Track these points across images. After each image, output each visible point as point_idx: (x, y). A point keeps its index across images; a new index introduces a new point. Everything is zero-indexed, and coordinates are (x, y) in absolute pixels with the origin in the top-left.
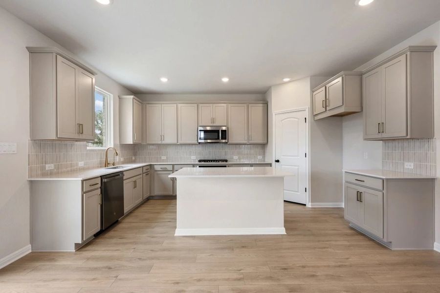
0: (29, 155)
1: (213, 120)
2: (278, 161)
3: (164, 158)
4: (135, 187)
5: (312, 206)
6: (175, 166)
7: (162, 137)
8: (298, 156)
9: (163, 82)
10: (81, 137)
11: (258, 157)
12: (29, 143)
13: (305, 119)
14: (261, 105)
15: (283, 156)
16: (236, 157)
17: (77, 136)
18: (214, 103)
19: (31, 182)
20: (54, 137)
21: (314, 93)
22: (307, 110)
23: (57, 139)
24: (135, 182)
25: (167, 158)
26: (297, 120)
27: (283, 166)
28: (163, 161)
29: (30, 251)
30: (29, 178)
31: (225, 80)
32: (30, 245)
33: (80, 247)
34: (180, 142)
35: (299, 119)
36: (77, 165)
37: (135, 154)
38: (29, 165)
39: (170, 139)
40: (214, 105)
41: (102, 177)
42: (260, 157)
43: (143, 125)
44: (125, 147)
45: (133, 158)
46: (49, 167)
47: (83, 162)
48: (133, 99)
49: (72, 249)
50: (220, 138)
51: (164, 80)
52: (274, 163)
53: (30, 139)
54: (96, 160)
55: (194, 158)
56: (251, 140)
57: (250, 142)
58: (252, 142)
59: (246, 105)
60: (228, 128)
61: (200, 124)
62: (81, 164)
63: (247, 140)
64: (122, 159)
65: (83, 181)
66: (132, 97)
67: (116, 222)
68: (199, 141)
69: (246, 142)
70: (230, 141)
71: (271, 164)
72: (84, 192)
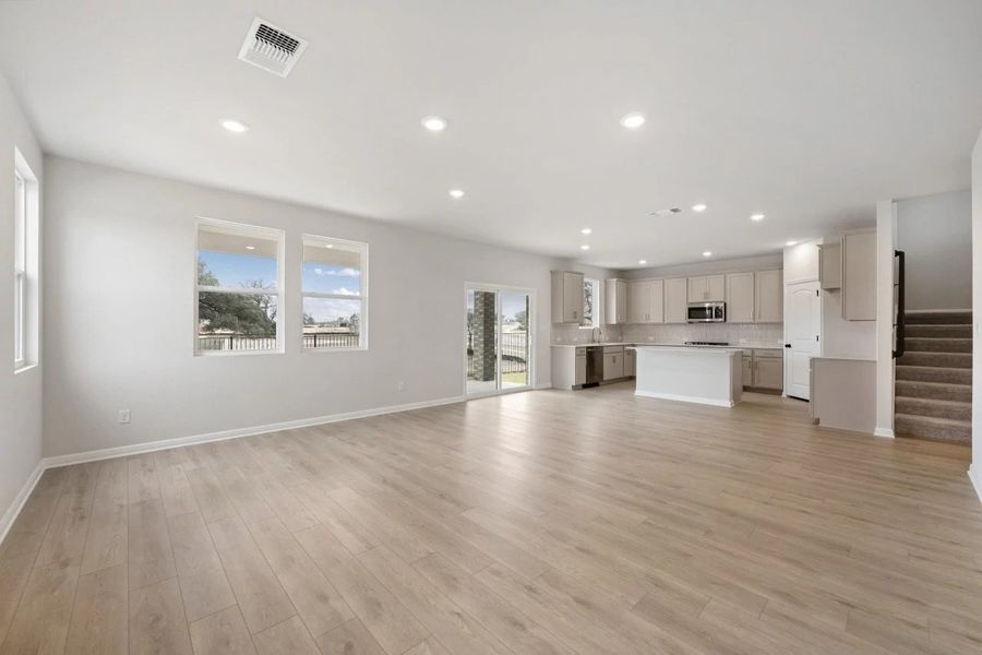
0: (550, 332)
1: (706, 295)
3: (651, 338)
4: (614, 361)
7: (648, 317)
12: (551, 325)
13: (818, 292)
15: (795, 339)
17: (573, 320)
18: (708, 275)
19: (552, 348)
20: (561, 321)
23: (563, 322)
24: (614, 358)
26: (810, 292)
27: (795, 353)
30: (551, 345)
31: (707, 254)
33: (575, 388)
34: (666, 322)
36: (573, 339)
37: (622, 334)
38: (550, 338)
39: (656, 318)
40: (708, 277)
41: (588, 348)
43: (627, 304)
44: (609, 327)
45: (620, 338)
46: (560, 339)
47: (577, 337)
48: (617, 280)
49: (571, 388)
50: (713, 316)
52: (784, 348)
53: (551, 323)
54: (585, 338)
55: (686, 340)
56: (760, 318)
57: (757, 320)
58: (763, 320)
59: (751, 274)
60: (725, 305)
61: (690, 301)
62: (575, 339)
63: (754, 318)
64: (607, 338)
65: (576, 348)
66: (615, 279)
67: (597, 385)
68: (688, 320)
69: (753, 321)
70: (729, 321)
71: (782, 350)
72: (577, 355)
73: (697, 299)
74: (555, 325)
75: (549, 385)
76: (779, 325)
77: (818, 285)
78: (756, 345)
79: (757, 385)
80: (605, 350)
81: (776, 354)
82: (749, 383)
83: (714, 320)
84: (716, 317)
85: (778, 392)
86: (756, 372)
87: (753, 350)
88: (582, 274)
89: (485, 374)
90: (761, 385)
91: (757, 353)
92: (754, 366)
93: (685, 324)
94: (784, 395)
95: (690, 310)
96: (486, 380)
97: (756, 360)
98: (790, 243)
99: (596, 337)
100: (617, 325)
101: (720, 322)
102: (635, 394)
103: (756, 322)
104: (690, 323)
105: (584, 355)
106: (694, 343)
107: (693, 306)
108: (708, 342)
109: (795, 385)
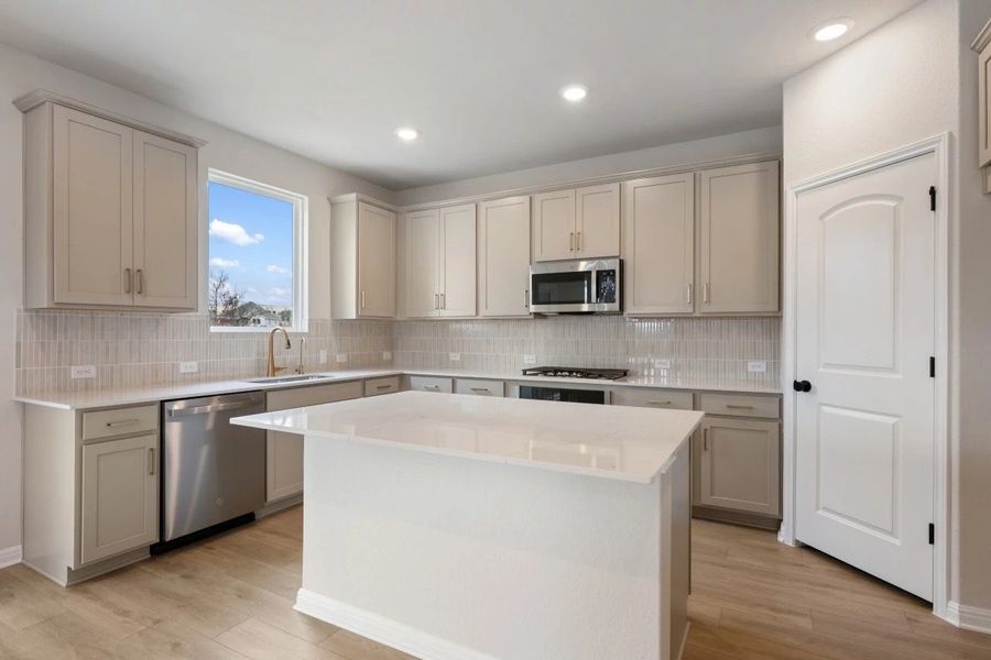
0: (18, 344)
1: (576, 240)
2: (803, 386)
3: (454, 357)
5: (962, 619)
6: (459, 381)
7: (441, 301)
8: (893, 370)
9: (407, 141)
10: (139, 300)
11: (750, 364)
12: (18, 317)
13: (933, 192)
14: (753, 167)
15: (827, 365)
16: (662, 363)
17: (126, 300)
18: (579, 186)
19: (24, 406)
21: (983, 57)
22: (943, 149)
23: (53, 306)
25: (464, 359)
26: (892, 204)
27: (828, 411)
28: (454, 366)
29: (19, 560)
30: (17, 394)
32: (20, 547)
34: (483, 312)
35: (900, 199)
36: (175, 367)
38: (17, 367)
40: (580, 191)
42: (757, 367)
45: (387, 355)
46: (81, 372)
47: (195, 364)
48: (359, 201)
49: (63, 581)
50: (594, 298)
51: (407, 135)
53: (22, 307)
55: (531, 361)
56: (709, 301)
57: (703, 309)
58: (716, 310)
59: (689, 177)
60: (622, 263)
61: (538, 257)
62: (188, 367)
63: (694, 302)
64: (341, 358)
65: (81, 413)
66: (353, 196)
67: (247, 520)
68: (533, 308)
69: (691, 310)
70: (630, 309)
71: (780, 397)
72: (83, 442)
73: (555, 252)
76: (771, 320)
77: (938, 170)
81: (761, 408)
83: (594, 306)
84: (600, 297)
87: (695, 394)
88: (186, 142)
90: (719, 501)
91: (707, 403)
92: (699, 441)
93: (519, 320)
94: (785, 536)
95: (538, 280)
98: (830, 33)
100: (363, 322)
101: (610, 313)
102: (295, 607)
103: (697, 315)
104: (538, 315)
105: (149, 433)
106: (545, 371)
107: (542, 270)
108: (581, 365)
109: (820, 512)
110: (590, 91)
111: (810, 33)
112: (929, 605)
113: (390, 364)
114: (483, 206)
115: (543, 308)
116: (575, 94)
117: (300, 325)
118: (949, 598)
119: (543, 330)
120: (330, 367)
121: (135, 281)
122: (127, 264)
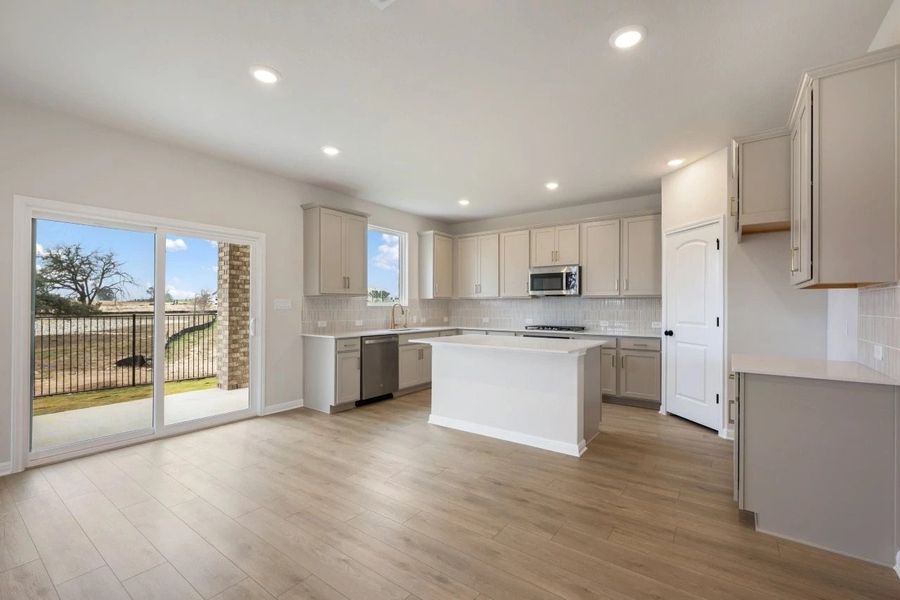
1: (555, 255)
2: (669, 333)
3: (486, 320)
4: (421, 358)
5: (728, 435)
6: (490, 332)
7: (479, 289)
8: (704, 324)
9: (464, 205)
10: (347, 291)
12: (302, 299)
13: (718, 241)
15: (680, 322)
16: (603, 324)
17: (342, 291)
18: (557, 226)
19: (304, 339)
20: (317, 294)
22: (721, 221)
23: (320, 294)
25: (490, 320)
26: (704, 244)
27: (679, 344)
28: (485, 325)
29: (303, 405)
30: (301, 333)
32: (302, 399)
33: (338, 410)
34: (503, 295)
35: (706, 242)
36: (354, 323)
37: (448, 314)
39: (489, 290)
40: (558, 228)
42: (657, 325)
45: (446, 319)
46: (322, 324)
48: (435, 234)
49: (328, 411)
50: (564, 287)
51: (464, 203)
52: (663, 336)
53: (303, 295)
54: (381, 319)
55: (530, 322)
56: (627, 289)
57: (624, 293)
58: (630, 293)
59: (617, 222)
60: (580, 269)
61: (534, 264)
62: (359, 323)
63: (619, 289)
64: (423, 320)
65: (336, 340)
66: (432, 232)
67: (389, 397)
68: (531, 293)
69: (617, 294)
70: (585, 293)
71: (660, 339)
72: (338, 352)
73: (544, 262)
74: (310, 299)
75: (299, 403)
76: (656, 299)
77: (718, 231)
78: (622, 330)
79: (623, 393)
80: (401, 341)
81: (652, 345)
82: (611, 391)
83: (564, 292)
84: (568, 287)
85: (654, 405)
86: (623, 373)
87: (617, 338)
88: (363, 216)
89: (231, 378)
90: (630, 394)
91: (624, 344)
92: (619, 363)
93: (522, 299)
94: (662, 411)
95: (534, 277)
96: (231, 387)
97: (623, 353)
98: (675, 163)
99: (399, 319)
100: (437, 301)
101: (574, 296)
102: (429, 422)
103: (622, 296)
104: (534, 297)
105: (356, 351)
106: (539, 328)
107: (537, 272)
108: (557, 325)
109: (678, 396)
110: (560, 184)
111: (666, 163)
112: (716, 432)
113: (448, 324)
114: (502, 235)
115: (537, 293)
116: (552, 186)
117: (405, 302)
118: (723, 427)
119: (537, 305)
120: (419, 324)
121: (346, 282)
122: (344, 275)
